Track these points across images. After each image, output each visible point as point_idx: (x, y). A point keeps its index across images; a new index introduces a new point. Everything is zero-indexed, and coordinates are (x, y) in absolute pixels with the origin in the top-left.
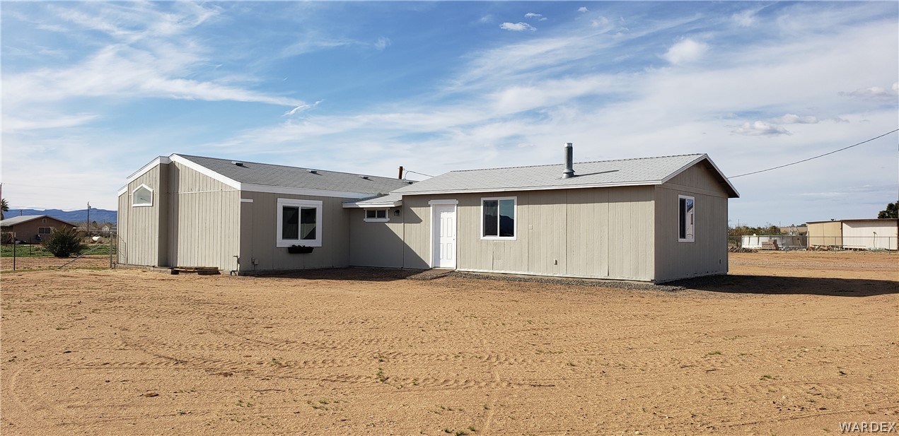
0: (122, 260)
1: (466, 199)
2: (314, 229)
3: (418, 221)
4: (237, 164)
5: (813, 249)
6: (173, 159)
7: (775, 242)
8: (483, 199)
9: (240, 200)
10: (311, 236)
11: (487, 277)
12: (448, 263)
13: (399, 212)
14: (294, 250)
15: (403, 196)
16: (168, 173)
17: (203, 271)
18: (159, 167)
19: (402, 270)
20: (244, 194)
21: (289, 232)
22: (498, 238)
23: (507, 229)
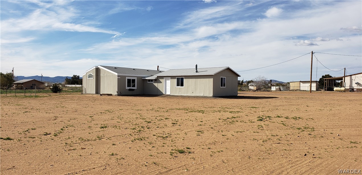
0: (84, 93)
1: (172, 77)
2: (135, 84)
3: (161, 82)
4: (115, 68)
5: (291, 90)
6: (99, 67)
7: (280, 88)
8: (176, 77)
9: (117, 78)
10: (134, 86)
11: (177, 96)
12: (168, 93)
13: (157, 80)
14: (130, 90)
15: (157, 76)
16: (98, 70)
17: (108, 95)
18: (95, 69)
19: (157, 95)
20: (118, 76)
21: (129, 85)
22: (180, 87)
23: (182, 85)
